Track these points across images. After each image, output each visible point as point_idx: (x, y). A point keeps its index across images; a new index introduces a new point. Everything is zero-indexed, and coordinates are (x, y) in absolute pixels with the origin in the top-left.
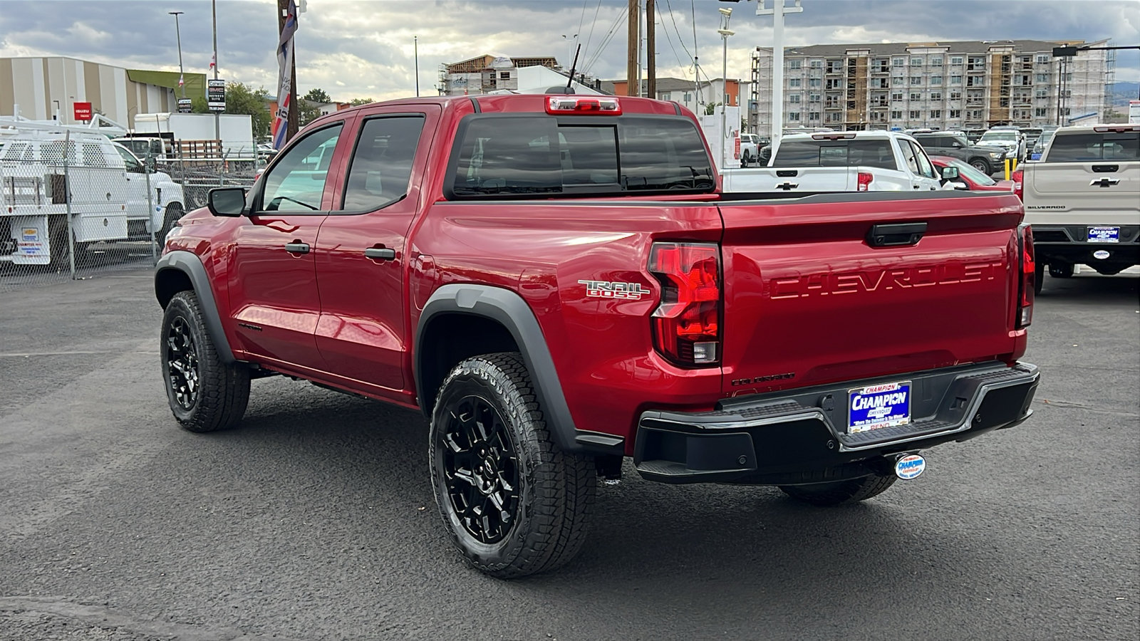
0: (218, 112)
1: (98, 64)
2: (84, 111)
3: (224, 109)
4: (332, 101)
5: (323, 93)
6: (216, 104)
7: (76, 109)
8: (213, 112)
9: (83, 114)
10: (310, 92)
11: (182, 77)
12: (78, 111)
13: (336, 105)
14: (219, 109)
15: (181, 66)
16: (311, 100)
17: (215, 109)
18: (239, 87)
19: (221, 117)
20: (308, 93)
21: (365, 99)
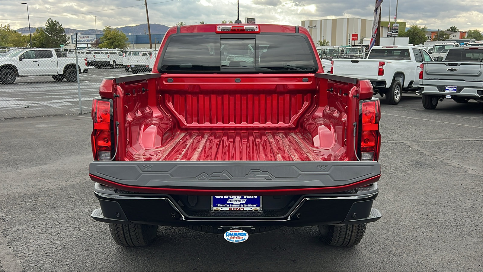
0: (395, 36)
1: (366, 20)
2: (355, 37)
3: (397, 35)
4: (459, 31)
5: (456, 28)
6: (395, 33)
7: (352, 36)
8: (393, 36)
9: (355, 38)
10: (450, 28)
11: (390, 23)
12: (353, 37)
13: (459, 33)
14: (396, 35)
15: (390, 19)
16: (450, 31)
17: (394, 35)
18: (416, 27)
19: (396, 38)
20: (449, 28)
21: (474, 30)
